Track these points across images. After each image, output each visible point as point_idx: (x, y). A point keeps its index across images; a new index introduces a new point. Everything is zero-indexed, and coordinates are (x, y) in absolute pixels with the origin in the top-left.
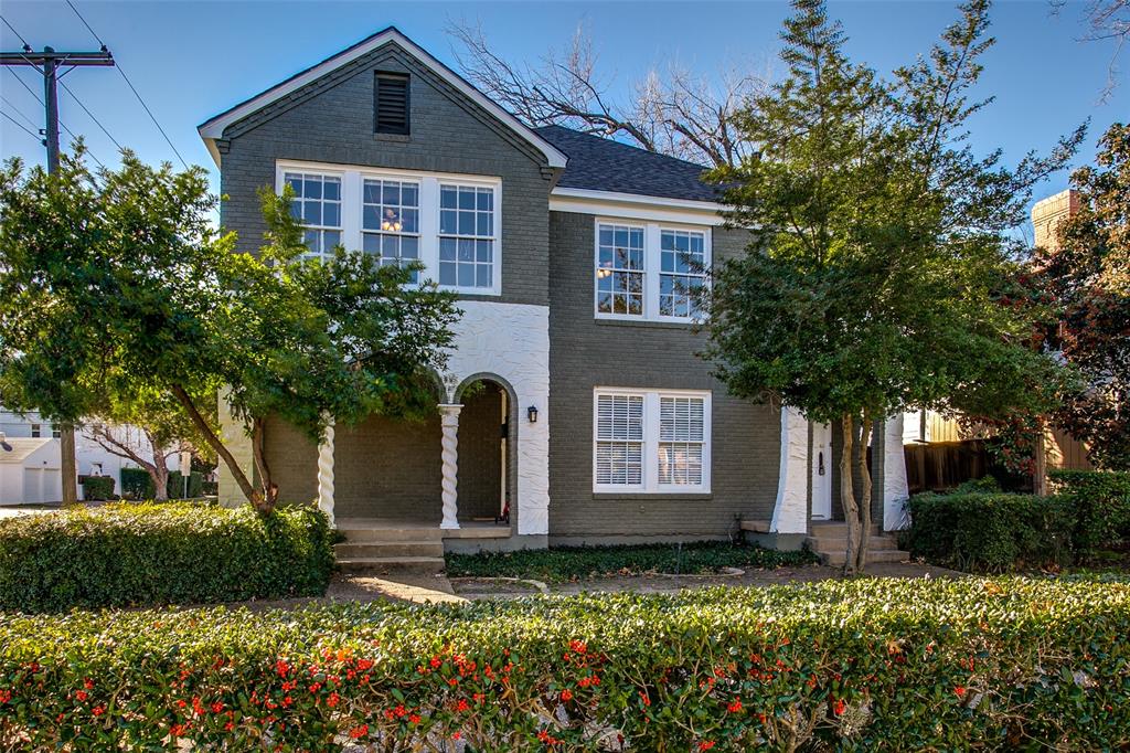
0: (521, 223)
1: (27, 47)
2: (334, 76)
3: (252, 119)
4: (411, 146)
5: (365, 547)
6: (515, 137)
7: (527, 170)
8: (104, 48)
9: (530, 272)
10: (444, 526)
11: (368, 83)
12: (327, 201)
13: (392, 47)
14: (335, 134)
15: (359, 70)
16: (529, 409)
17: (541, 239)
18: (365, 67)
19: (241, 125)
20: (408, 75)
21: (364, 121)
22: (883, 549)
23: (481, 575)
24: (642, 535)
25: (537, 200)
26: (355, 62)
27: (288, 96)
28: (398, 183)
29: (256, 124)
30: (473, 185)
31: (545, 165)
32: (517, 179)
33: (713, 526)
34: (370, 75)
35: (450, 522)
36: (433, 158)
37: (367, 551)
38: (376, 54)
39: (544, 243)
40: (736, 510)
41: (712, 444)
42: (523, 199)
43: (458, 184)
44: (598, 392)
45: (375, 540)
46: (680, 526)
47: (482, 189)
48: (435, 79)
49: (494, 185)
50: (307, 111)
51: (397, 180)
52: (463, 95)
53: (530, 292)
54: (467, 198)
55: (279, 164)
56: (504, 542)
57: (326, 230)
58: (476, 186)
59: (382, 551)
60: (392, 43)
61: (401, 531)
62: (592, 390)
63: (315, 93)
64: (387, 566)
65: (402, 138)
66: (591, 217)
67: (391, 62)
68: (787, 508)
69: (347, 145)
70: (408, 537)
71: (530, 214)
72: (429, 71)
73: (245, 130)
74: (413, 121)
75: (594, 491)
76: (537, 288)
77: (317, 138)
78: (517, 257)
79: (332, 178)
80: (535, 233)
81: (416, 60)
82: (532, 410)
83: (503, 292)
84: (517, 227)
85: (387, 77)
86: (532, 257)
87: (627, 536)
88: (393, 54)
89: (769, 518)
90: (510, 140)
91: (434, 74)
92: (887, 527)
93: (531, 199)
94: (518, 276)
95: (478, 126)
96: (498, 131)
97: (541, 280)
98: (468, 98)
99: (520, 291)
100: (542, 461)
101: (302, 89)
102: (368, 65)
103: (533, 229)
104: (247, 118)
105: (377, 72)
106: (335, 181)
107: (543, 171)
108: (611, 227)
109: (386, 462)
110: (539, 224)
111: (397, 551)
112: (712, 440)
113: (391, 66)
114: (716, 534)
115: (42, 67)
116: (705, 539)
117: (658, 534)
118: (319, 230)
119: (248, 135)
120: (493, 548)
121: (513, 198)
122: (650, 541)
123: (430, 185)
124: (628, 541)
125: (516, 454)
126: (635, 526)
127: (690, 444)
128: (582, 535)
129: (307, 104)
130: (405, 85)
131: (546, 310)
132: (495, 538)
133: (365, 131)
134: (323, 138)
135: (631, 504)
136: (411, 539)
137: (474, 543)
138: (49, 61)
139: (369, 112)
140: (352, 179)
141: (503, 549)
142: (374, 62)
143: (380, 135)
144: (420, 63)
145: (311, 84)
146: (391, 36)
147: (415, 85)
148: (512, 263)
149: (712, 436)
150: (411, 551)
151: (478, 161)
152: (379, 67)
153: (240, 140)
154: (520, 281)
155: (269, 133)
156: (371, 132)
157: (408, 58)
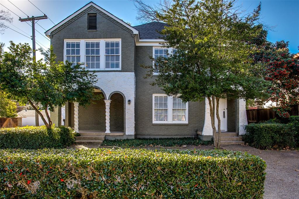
0: (126, 50)
1: (28, 17)
2: (77, 16)
3: (57, 30)
4: (97, 32)
5: (83, 137)
6: (124, 27)
7: (128, 36)
8: (45, 15)
9: (129, 63)
10: (106, 132)
11: (86, 17)
12: (76, 48)
13: (92, 7)
14: (78, 31)
15: (84, 14)
16: (129, 100)
17: (132, 54)
18: (85, 13)
19: (55, 31)
20: (96, 14)
21: (85, 27)
22: (237, 140)
23: (109, 146)
24: (167, 135)
25: (131, 43)
26: (82, 12)
27: (66, 23)
28: (94, 42)
29: (59, 31)
30: (114, 41)
31: (133, 34)
32: (125, 38)
33: (188, 133)
34: (86, 15)
35: (108, 131)
36: (103, 35)
37: (84, 139)
38: (88, 9)
39: (133, 55)
40: (196, 128)
41: (188, 109)
42: (127, 44)
43: (110, 41)
44: (154, 95)
45: (87, 136)
46: (178, 133)
47: (116, 42)
48: (103, 14)
49: (119, 40)
50: (71, 26)
51: (94, 41)
52: (110, 17)
53: (129, 69)
54: (112, 44)
55: (65, 40)
56: (122, 137)
57: (77, 56)
58: (115, 41)
59: (88, 139)
60: (92, 6)
61: (94, 133)
62: (152, 94)
63: (73, 21)
64: (87, 142)
65: (95, 30)
66: (152, 47)
67: (92, 11)
68: (206, 128)
69: (81, 34)
70: (96, 135)
71: (129, 47)
72: (101, 12)
73: (56, 32)
74: (98, 26)
75: (153, 123)
76: (131, 67)
77: (73, 33)
78: (125, 59)
79: (73, 42)
80: (130, 53)
81: (98, 10)
82: (129, 101)
83: (122, 69)
84: (125, 51)
85: (91, 15)
86: (129, 59)
87: (163, 135)
88: (92, 9)
89: (202, 131)
90: (123, 28)
91: (103, 13)
92: (240, 134)
93: (129, 43)
94: (125, 65)
95: (115, 25)
96: (120, 26)
97: (132, 65)
98: (111, 18)
99: (126, 69)
100: (132, 115)
101: (69, 21)
102: (86, 12)
103: (130, 51)
104: (56, 29)
105: (88, 14)
106: (79, 43)
107: (132, 35)
108: (158, 49)
109: (101, 115)
110: (131, 50)
111: (92, 139)
112: (189, 108)
113: (92, 12)
114: (190, 135)
115: (31, 21)
116: (186, 137)
117: (172, 135)
118: (75, 56)
119: (57, 33)
120: (119, 138)
121: (124, 44)
122: (169, 137)
123: (102, 42)
124: (163, 137)
125: (125, 113)
126: (164, 133)
127: (182, 109)
128: (149, 135)
129: (71, 24)
130: (96, 16)
131: (133, 73)
132: (120, 136)
133: (85, 30)
134: (75, 32)
135: (163, 127)
136: (97, 136)
137: (114, 137)
138: (33, 19)
139: (86, 25)
140: (83, 42)
141: (122, 139)
142: (87, 11)
143: (89, 30)
144: (99, 10)
145: (72, 19)
146: (91, 4)
147: (98, 16)
148: (124, 61)
149: (188, 107)
150: (95, 139)
151: (114, 34)
152: (89, 13)
153: (55, 35)
154: (126, 66)
155: (61, 33)
156: (87, 30)
157: (96, 9)
